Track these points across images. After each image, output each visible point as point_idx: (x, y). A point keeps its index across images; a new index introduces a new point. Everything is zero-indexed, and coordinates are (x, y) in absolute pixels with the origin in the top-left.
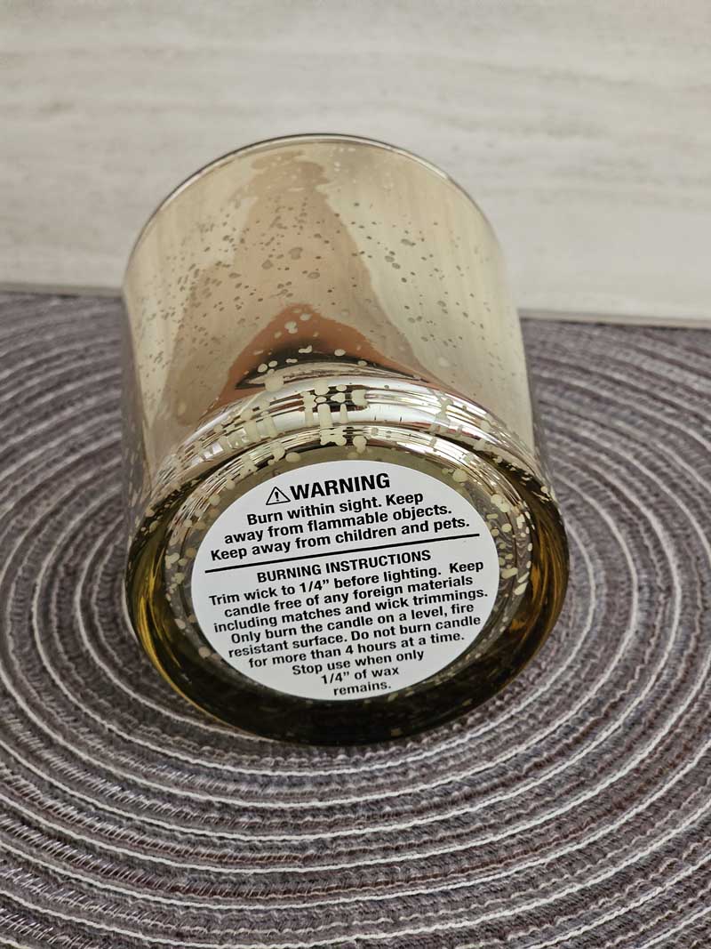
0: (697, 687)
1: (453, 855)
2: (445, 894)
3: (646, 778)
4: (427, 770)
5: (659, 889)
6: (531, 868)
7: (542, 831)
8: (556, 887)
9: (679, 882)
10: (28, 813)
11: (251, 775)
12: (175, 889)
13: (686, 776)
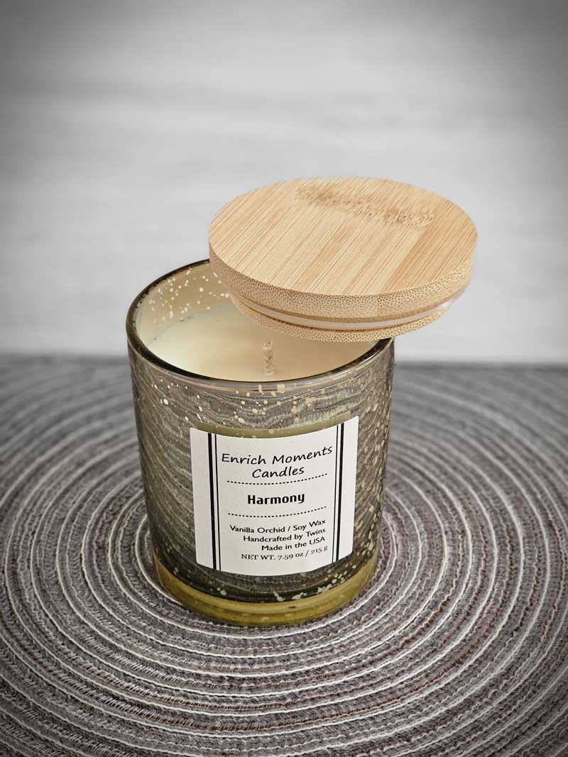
0: (490, 590)
1: (371, 696)
2: (372, 718)
3: (470, 645)
4: (345, 649)
5: (490, 707)
6: (416, 700)
7: (418, 679)
8: (432, 710)
9: (501, 703)
10: (115, 692)
11: (242, 659)
12: (214, 728)
13: (493, 642)
